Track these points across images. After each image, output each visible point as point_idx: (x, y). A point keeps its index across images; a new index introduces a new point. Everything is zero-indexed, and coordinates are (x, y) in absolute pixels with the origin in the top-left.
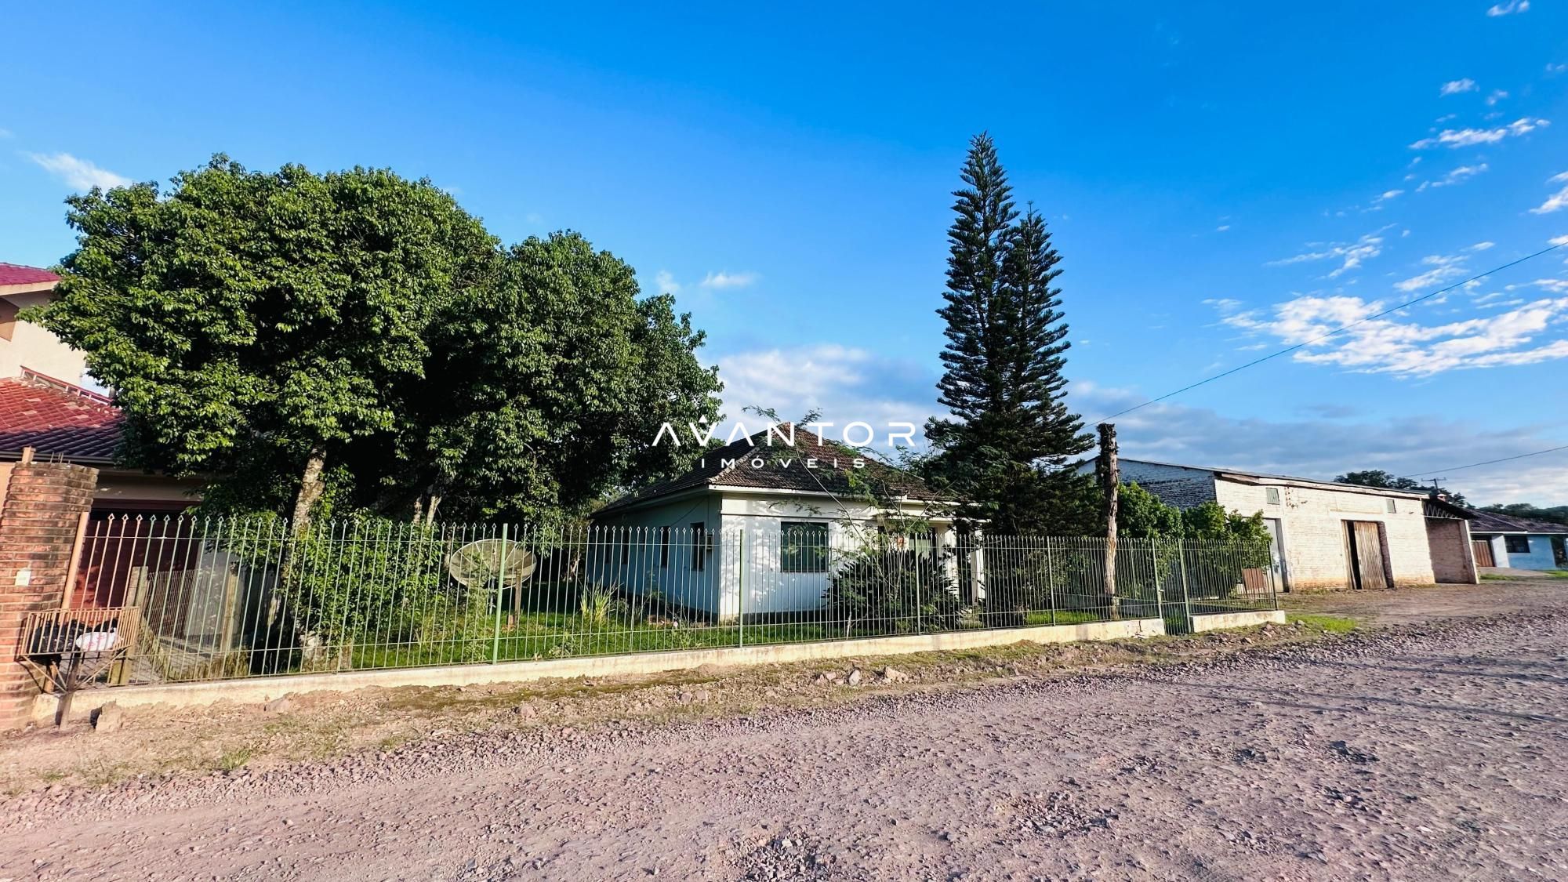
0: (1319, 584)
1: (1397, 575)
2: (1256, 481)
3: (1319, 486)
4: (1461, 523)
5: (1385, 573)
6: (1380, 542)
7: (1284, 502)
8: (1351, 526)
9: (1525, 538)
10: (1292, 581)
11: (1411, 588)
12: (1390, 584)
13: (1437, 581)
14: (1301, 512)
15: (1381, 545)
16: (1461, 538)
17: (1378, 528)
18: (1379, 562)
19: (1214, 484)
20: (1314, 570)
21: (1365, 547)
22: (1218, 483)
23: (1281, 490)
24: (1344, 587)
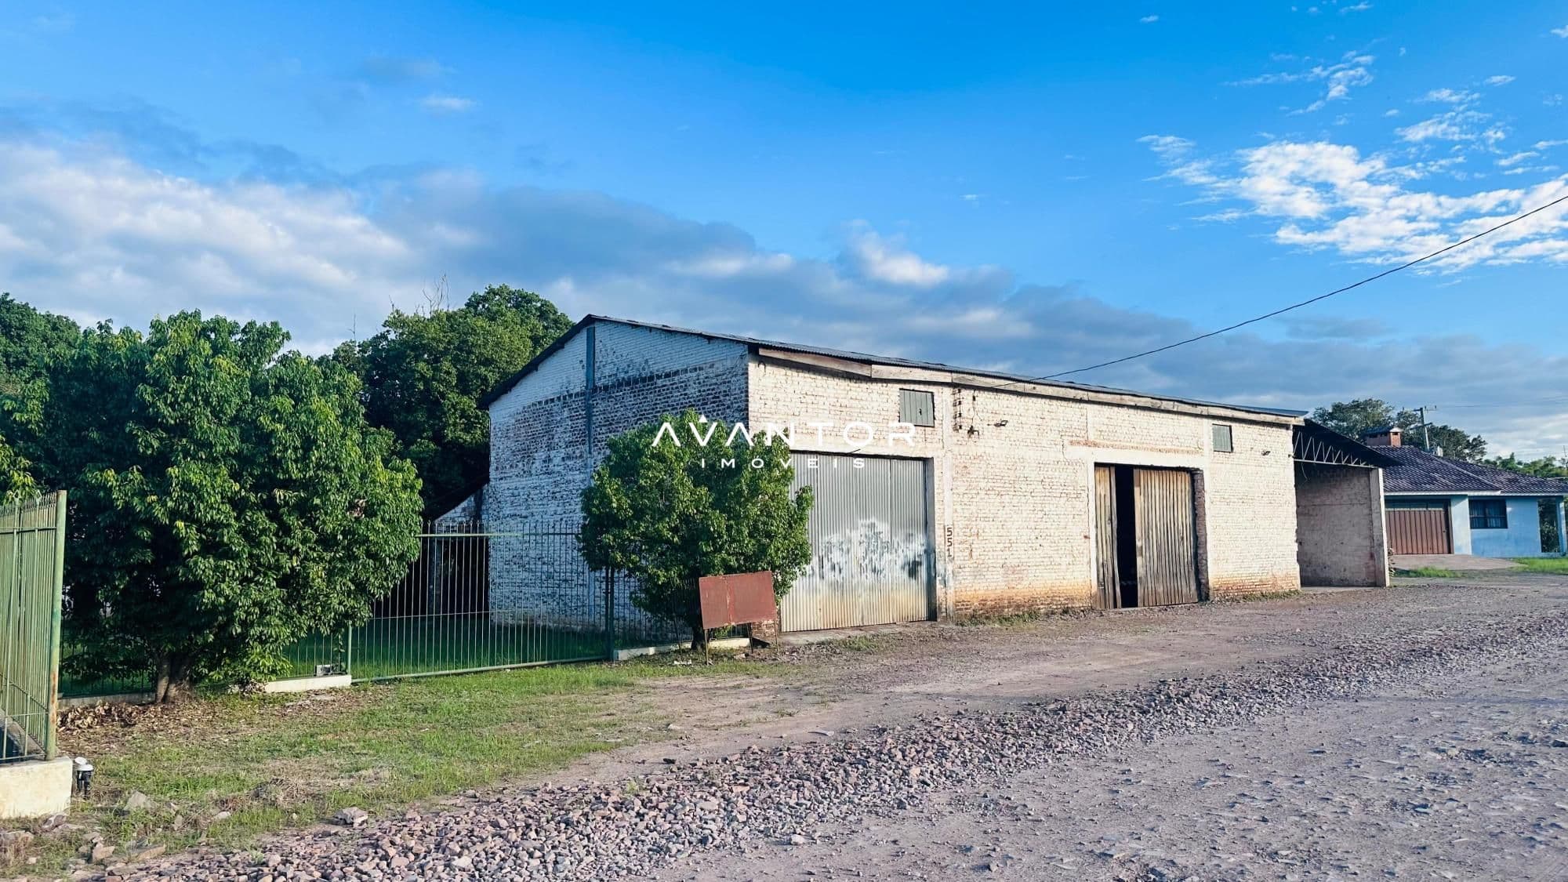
0: (1019, 599)
1: (1218, 572)
2: (864, 371)
3: (1040, 390)
4: (1373, 475)
5: (1198, 572)
6: (1194, 508)
7: (948, 423)
8: (1124, 478)
9: (1500, 503)
10: (946, 595)
11: (1244, 596)
12: (1203, 593)
13: (1304, 584)
14: (990, 442)
15: (1195, 516)
16: (1369, 501)
17: (1193, 481)
18: (1186, 550)
19: (746, 373)
20: (1013, 570)
21: (1156, 518)
22: (755, 370)
23: (944, 396)
24: (1086, 604)
